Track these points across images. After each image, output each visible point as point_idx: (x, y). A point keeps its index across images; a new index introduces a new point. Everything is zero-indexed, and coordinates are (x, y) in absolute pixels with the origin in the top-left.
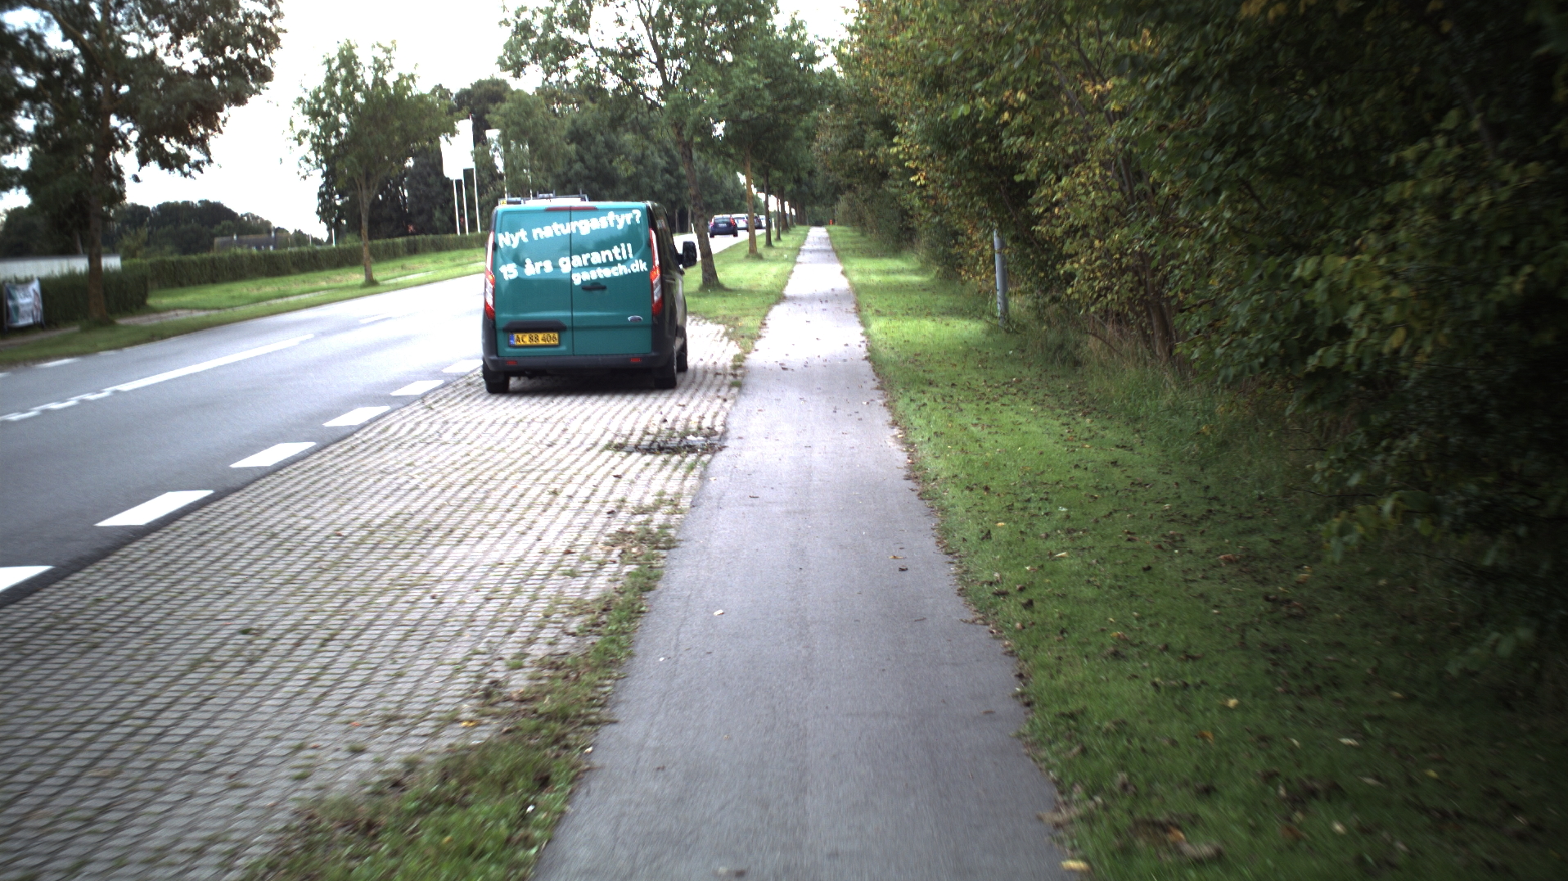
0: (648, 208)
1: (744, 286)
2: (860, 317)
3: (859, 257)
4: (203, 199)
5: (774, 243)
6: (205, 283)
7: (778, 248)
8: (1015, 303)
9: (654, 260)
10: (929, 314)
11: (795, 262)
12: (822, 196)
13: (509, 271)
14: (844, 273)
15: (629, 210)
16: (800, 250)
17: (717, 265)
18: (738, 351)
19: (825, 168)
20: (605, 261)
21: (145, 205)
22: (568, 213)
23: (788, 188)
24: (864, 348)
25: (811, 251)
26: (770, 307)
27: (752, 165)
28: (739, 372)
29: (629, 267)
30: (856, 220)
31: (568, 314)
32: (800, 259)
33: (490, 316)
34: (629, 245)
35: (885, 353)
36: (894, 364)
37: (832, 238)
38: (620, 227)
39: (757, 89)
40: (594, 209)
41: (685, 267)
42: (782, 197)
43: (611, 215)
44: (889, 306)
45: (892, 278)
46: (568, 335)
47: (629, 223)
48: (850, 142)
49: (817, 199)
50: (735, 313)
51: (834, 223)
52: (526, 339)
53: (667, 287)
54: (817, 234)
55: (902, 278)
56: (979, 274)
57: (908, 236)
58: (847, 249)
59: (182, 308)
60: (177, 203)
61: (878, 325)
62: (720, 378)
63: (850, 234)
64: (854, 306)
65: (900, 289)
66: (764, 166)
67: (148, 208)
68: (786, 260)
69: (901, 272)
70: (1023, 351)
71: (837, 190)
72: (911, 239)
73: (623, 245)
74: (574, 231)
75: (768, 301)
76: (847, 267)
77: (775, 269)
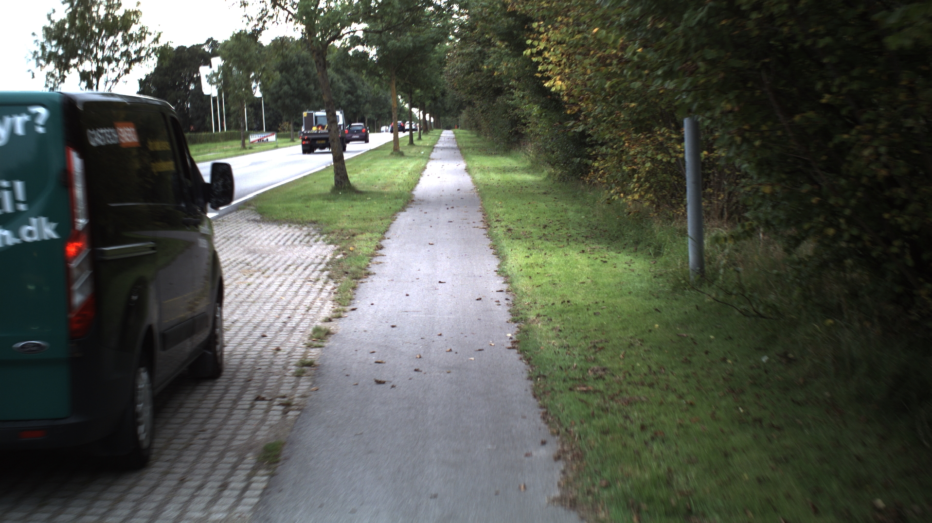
1: (376, 189)
3: (477, 154)
5: (415, 142)
7: (418, 146)
11: (428, 159)
12: (450, 110)
14: (467, 170)
16: (434, 148)
19: (453, 88)
25: (442, 149)
26: (393, 217)
27: (397, 84)
28: (303, 384)
29: (17, 235)
34: (19, 185)
49: (448, 112)
50: (355, 226)
51: (458, 127)
54: (447, 134)
55: (519, 177)
63: (469, 135)
66: (406, 83)
72: (519, 142)
75: (394, 207)
76: (470, 165)
77: (411, 165)
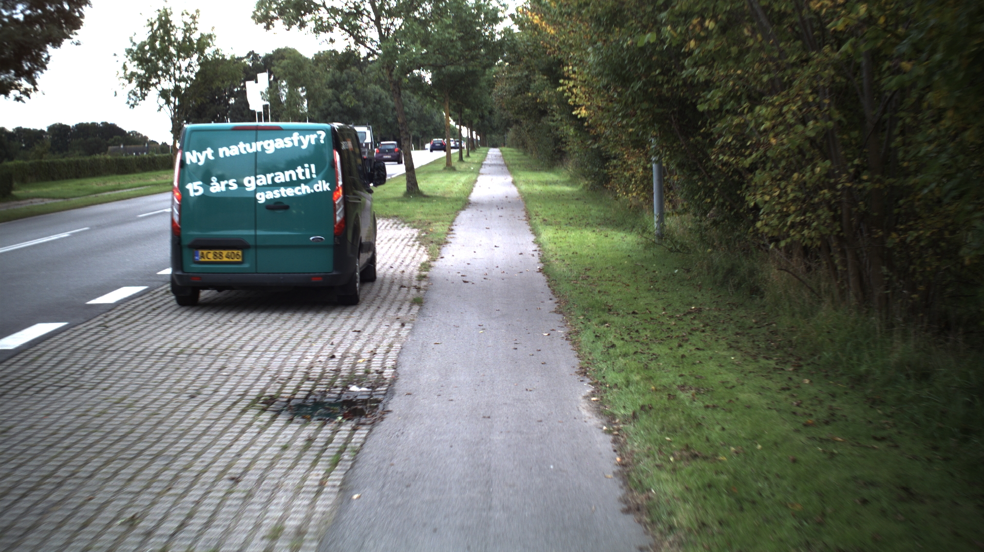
0: (333, 129)
1: (439, 193)
2: (531, 225)
3: (523, 170)
4: (104, 121)
5: (464, 159)
6: (71, 178)
7: (467, 163)
8: (671, 222)
9: (338, 180)
10: (587, 225)
11: (478, 174)
12: (497, 128)
13: (195, 188)
14: (514, 183)
15: (313, 131)
16: (482, 164)
17: (419, 178)
18: (425, 258)
19: (501, 108)
20: (288, 179)
21: (68, 124)
22: (254, 132)
23: (476, 121)
24: (536, 259)
25: (490, 165)
26: (457, 213)
27: (450, 104)
28: (423, 283)
29: (312, 188)
30: (521, 145)
31: (252, 232)
32: (482, 170)
33: (177, 232)
34: (313, 166)
35: (559, 267)
36: (568, 280)
37: (504, 156)
38: (304, 147)
39: (452, 41)
40: (279, 129)
41: (375, 185)
42: (471, 127)
43: (296, 135)
44: (553, 215)
45: (550, 188)
46: (251, 253)
47: (313, 142)
48: (519, 89)
49: (494, 130)
50: (429, 218)
51: (504, 145)
52: (210, 255)
53: (352, 207)
54: (494, 152)
55: (558, 188)
56: (632, 192)
57: (558, 156)
58: (515, 164)
59: (38, 197)
60: (88, 123)
61: (547, 234)
62: (404, 290)
63: (516, 153)
64: (524, 213)
65: (558, 198)
66: (458, 105)
67: (69, 127)
68: (472, 172)
69: (556, 183)
70: (688, 271)
71: (508, 124)
72: (561, 159)
73: (306, 165)
74: (260, 150)
75: (456, 207)
76: (516, 178)
77: (464, 178)
